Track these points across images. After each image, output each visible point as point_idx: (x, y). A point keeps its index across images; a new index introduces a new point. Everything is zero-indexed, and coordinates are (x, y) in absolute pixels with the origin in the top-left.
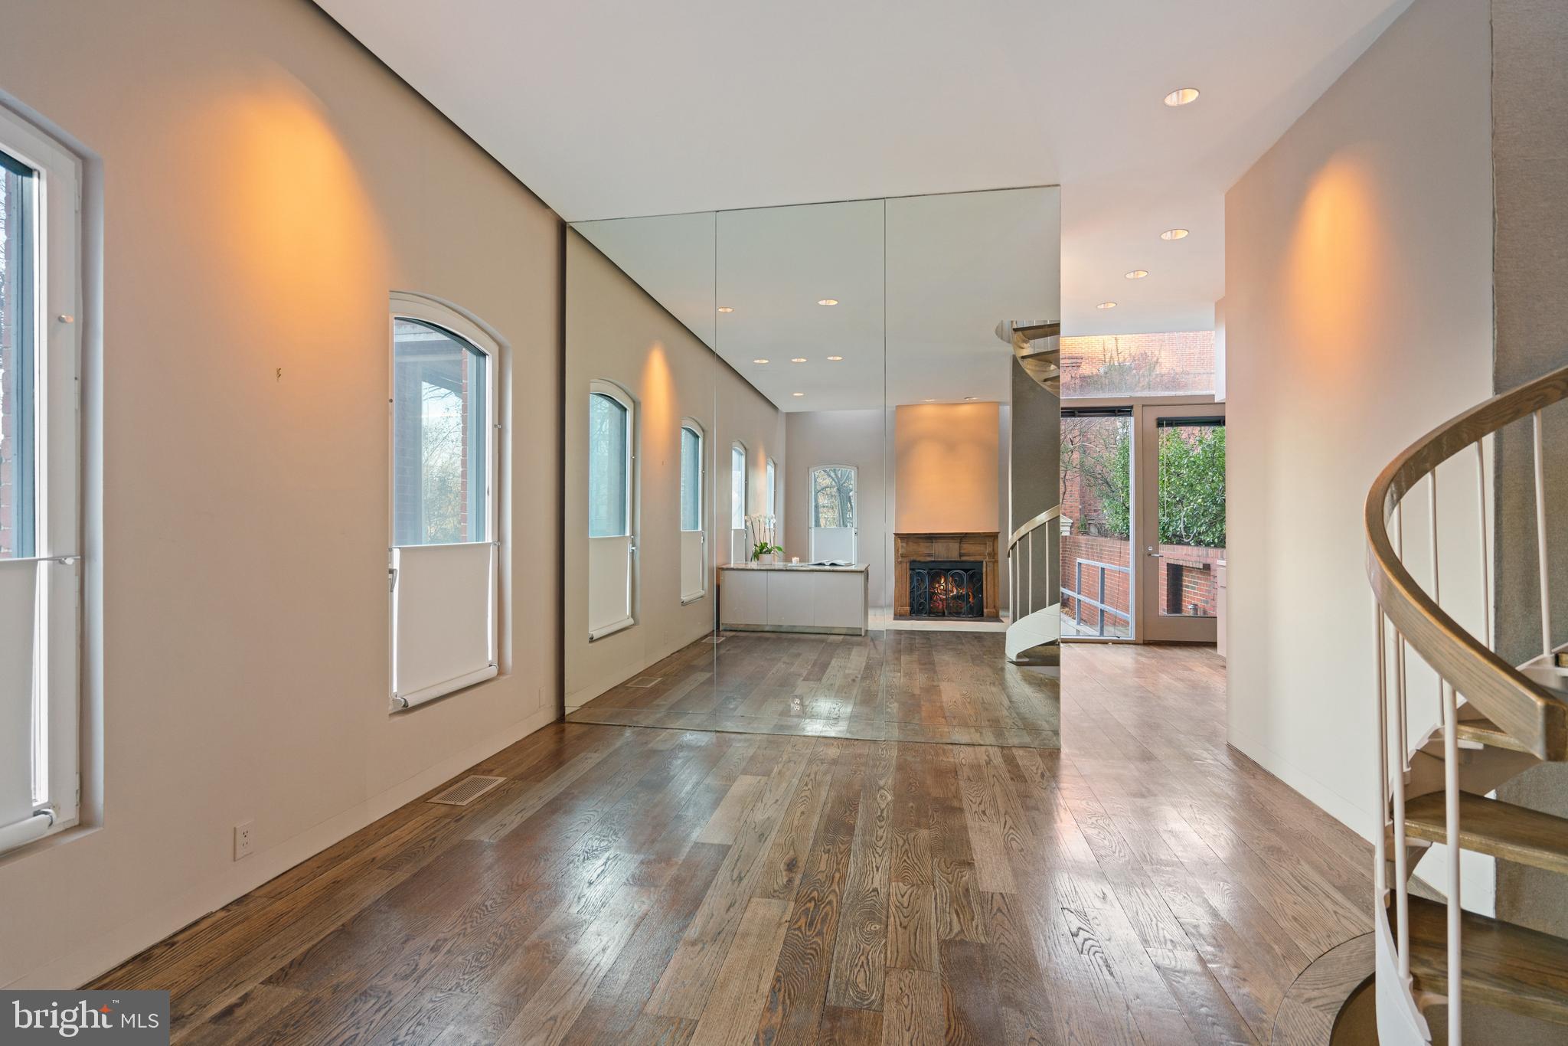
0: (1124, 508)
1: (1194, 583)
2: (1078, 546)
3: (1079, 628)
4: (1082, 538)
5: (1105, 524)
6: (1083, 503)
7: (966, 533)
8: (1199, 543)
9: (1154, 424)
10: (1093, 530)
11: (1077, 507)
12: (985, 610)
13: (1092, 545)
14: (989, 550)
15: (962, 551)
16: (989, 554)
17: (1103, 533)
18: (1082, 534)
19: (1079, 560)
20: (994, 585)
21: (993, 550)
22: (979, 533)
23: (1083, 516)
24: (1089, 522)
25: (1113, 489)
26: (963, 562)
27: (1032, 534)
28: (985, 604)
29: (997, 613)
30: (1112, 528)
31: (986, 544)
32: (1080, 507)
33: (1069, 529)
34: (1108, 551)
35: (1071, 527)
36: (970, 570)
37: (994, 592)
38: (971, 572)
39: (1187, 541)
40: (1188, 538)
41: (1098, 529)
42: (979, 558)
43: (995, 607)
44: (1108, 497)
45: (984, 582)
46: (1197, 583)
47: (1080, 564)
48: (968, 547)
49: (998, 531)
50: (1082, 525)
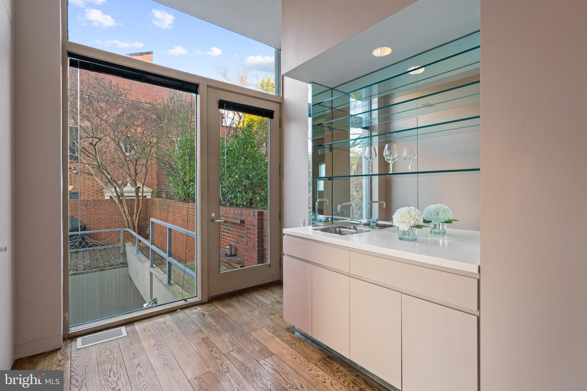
0: (182, 182)
1: (228, 230)
2: (155, 205)
3: (152, 270)
4: (157, 200)
5: (170, 192)
6: (158, 181)
8: (231, 205)
9: (216, 105)
10: (164, 195)
11: (155, 183)
13: (163, 204)
17: (169, 197)
18: (158, 197)
19: (152, 219)
23: (158, 188)
24: (162, 190)
25: (176, 171)
30: (175, 194)
32: (157, 183)
33: (150, 194)
34: (172, 208)
35: (152, 193)
39: (224, 203)
40: (224, 202)
41: (166, 195)
44: (172, 176)
46: (230, 230)
47: (153, 223)
50: (158, 192)
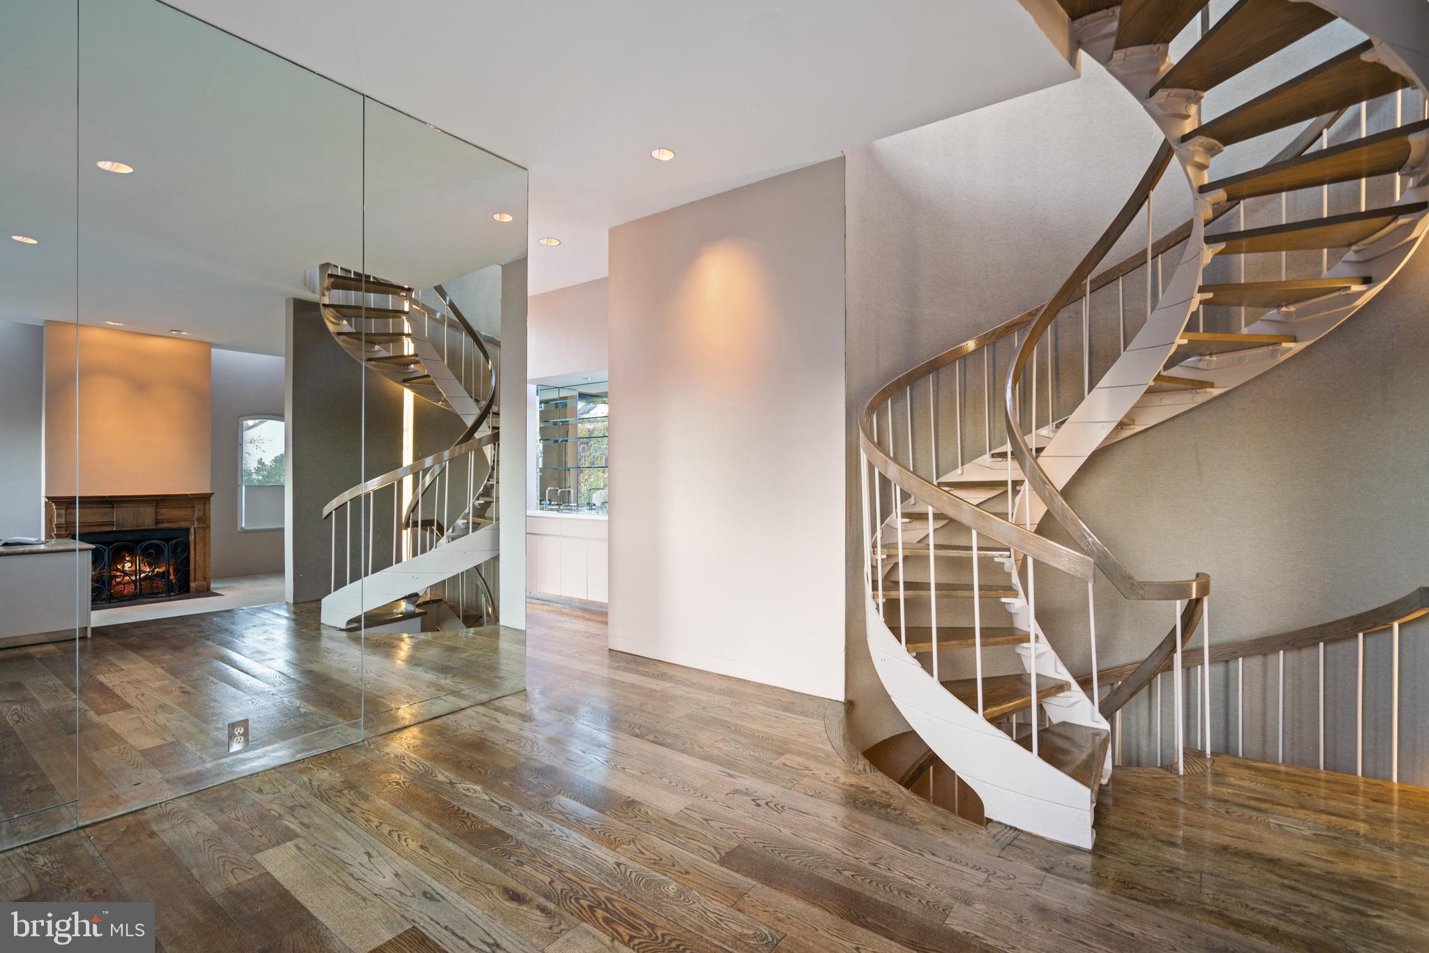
7: (167, 496)
12: (192, 584)
14: (198, 514)
15: (159, 517)
16: (199, 520)
20: (205, 555)
21: (204, 515)
22: (187, 495)
26: (160, 530)
27: (351, 503)
28: (192, 577)
29: (209, 585)
31: (194, 507)
36: (173, 539)
37: (204, 561)
38: (174, 542)
42: (184, 525)
43: (205, 579)
45: (192, 552)
48: (166, 513)
49: (208, 491)
